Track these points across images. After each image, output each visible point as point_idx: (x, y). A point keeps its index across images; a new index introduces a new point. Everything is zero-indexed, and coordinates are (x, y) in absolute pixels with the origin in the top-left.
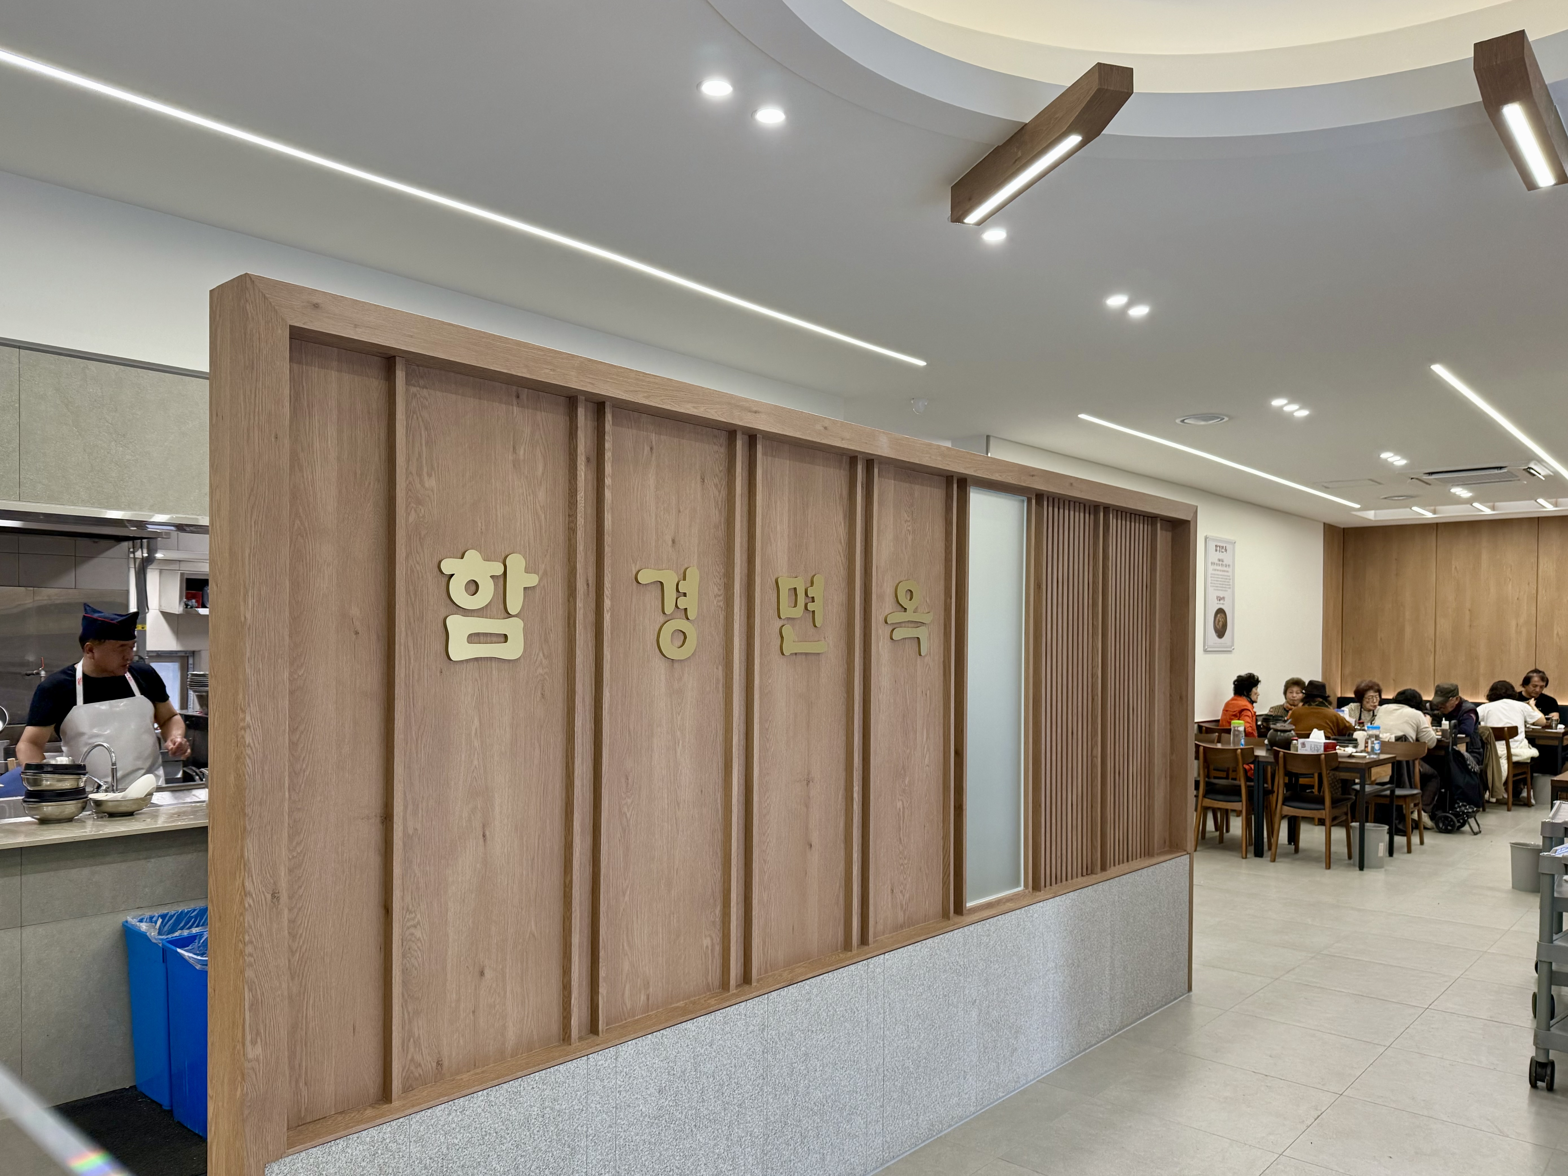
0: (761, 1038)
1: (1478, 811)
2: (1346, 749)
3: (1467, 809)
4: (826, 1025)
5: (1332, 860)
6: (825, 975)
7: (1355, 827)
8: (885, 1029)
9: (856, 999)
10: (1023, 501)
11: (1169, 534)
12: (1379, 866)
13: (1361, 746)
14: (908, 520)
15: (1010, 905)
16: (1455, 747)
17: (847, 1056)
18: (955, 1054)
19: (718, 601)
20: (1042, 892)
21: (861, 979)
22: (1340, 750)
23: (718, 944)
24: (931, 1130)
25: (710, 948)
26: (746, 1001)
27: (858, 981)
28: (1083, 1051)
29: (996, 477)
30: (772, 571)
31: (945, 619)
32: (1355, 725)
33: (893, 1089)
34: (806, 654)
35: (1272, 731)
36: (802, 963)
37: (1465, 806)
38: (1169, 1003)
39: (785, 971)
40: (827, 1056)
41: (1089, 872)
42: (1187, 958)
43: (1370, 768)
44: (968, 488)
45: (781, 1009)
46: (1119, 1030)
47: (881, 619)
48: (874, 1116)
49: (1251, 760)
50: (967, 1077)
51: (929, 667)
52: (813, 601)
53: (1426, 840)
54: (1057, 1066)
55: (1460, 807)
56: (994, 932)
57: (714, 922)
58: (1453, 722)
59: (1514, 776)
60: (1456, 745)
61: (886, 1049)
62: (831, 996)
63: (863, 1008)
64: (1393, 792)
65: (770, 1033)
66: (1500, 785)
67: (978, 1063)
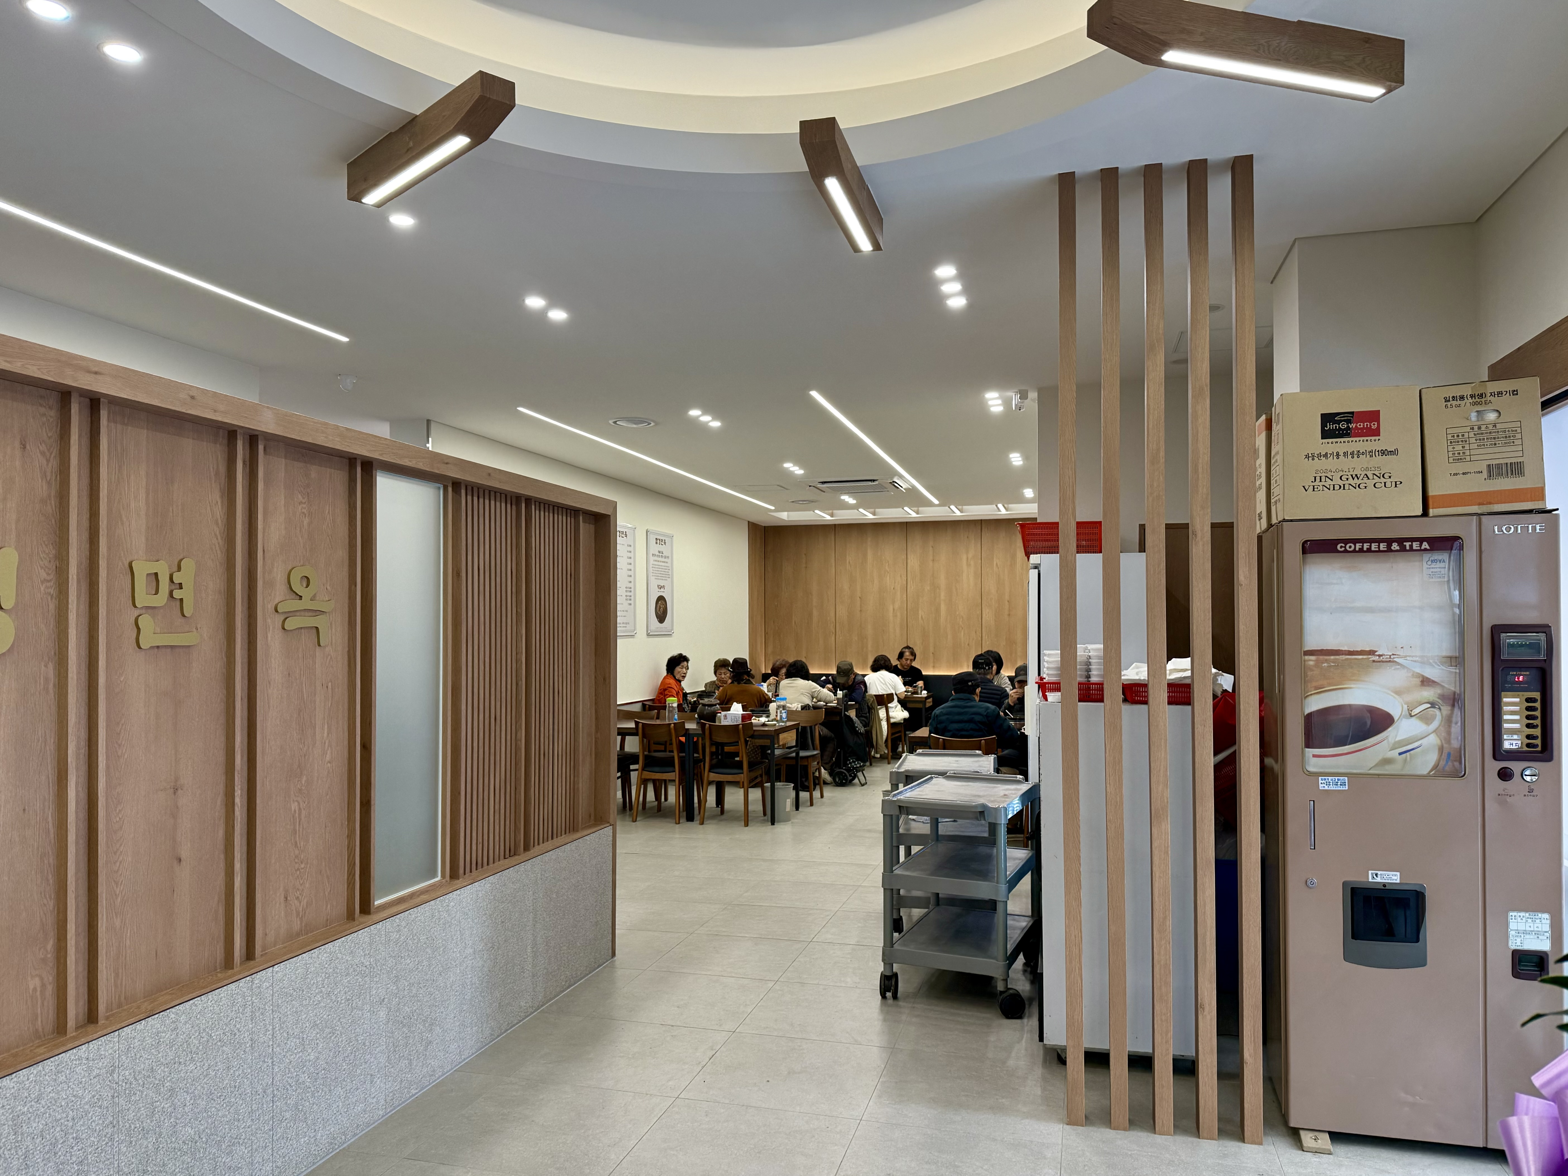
0: (110, 1081)
1: (864, 766)
2: (760, 719)
3: (856, 765)
4: (198, 1054)
5: (749, 819)
6: (196, 999)
7: (767, 787)
8: (275, 1046)
9: (237, 1019)
10: (439, 488)
11: (592, 527)
12: (787, 820)
13: (772, 716)
14: (304, 501)
15: (424, 897)
16: (846, 713)
17: (225, 1083)
18: (360, 1058)
19: (47, 587)
20: (461, 880)
21: (244, 997)
22: (754, 720)
23: (50, 984)
24: (331, 1143)
25: (39, 989)
26: (88, 1042)
27: (240, 1000)
28: (505, 1032)
29: (406, 462)
30: (124, 554)
31: (349, 606)
32: (772, 697)
33: (285, 1108)
34: (172, 647)
35: (701, 705)
36: (168, 990)
37: (854, 762)
38: (593, 971)
39: (144, 1002)
40: (199, 1088)
41: (512, 854)
42: (611, 925)
43: (778, 735)
44: (374, 472)
45: (137, 1044)
46: (542, 1006)
47: (270, 607)
48: (262, 1142)
49: (683, 733)
50: (375, 1080)
51: (331, 658)
52: (181, 588)
53: (825, 794)
54: (476, 1052)
55: (851, 763)
56: (405, 927)
57: (44, 960)
58: (844, 691)
59: (893, 734)
60: (847, 711)
61: (276, 1067)
62: (204, 1021)
63: (247, 1027)
64: (798, 754)
65: (121, 1074)
66: (882, 743)
67: (387, 1064)
